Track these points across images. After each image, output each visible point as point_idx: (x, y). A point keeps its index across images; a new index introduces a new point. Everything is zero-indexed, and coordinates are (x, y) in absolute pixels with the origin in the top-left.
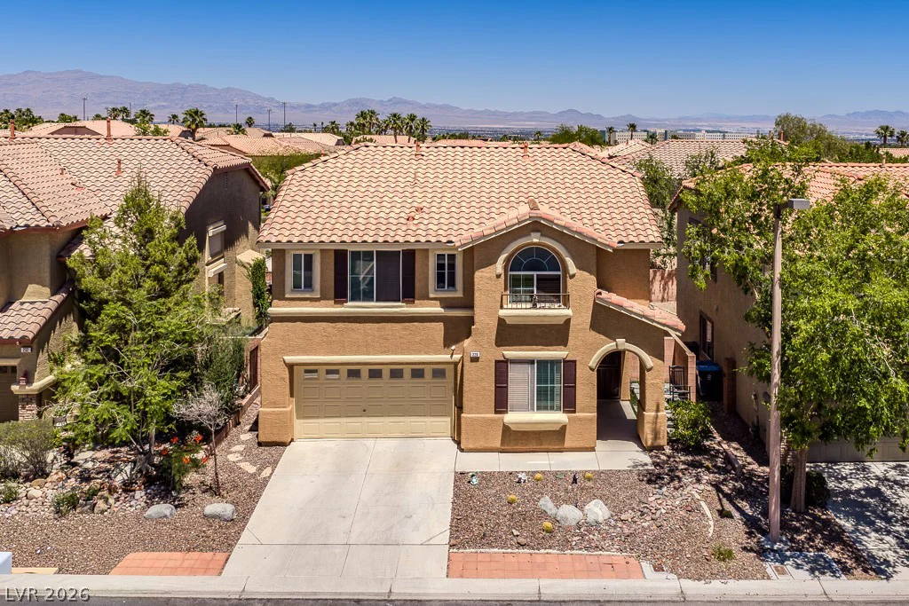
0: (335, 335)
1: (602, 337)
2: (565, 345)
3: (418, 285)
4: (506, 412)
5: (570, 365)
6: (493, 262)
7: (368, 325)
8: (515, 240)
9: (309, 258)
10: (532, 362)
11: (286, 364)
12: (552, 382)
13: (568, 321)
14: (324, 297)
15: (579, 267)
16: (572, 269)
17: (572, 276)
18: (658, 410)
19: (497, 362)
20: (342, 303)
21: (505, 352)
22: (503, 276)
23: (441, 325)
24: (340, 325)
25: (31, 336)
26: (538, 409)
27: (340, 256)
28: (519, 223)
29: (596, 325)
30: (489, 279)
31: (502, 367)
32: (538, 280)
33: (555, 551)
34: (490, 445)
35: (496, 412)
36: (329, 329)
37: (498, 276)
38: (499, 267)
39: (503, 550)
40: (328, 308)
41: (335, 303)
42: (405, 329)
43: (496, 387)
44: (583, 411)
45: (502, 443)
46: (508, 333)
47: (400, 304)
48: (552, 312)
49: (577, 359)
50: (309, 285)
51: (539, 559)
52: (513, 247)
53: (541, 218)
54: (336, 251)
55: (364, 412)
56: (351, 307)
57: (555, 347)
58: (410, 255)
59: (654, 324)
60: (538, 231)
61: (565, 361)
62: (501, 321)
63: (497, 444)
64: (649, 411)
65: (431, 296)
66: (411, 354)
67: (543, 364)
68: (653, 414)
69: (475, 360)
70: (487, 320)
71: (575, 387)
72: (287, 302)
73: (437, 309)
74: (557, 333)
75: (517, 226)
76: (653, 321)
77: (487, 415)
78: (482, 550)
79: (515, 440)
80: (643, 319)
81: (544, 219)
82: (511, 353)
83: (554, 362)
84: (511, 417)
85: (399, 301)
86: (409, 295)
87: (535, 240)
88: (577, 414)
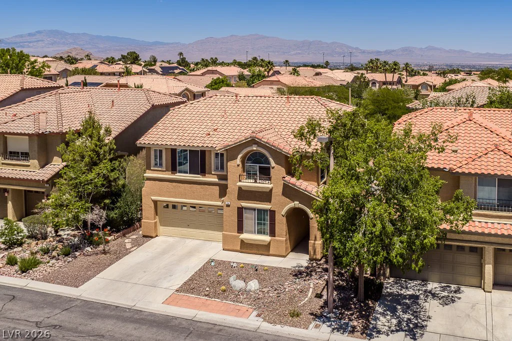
0: (172, 189)
1: (288, 199)
2: (270, 202)
3: (207, 167)
4: (243, 233)
5: (273, 213)
6: (235, 158)
7: (186, 185)
8: (246, 148)
9: (161, 151)
10: (254, 209)
11: (152, 200)
12: (264, 221)
13: (271, 190)
14: (167, 170)
15: (276, 163)
16: (273, 164)
17: (273, 168)
18: (315, 240)
19: (238, 208)
20: (174, 173)
21: (242, 204)
22: (241, 166)
23: (217, 188)
24: (174, 184)
25: (46, 179)
26: (257, 233)
27: (173, 151)
28: (245, 139)
29: (285, 194)
30: (234, 166)
31: (240, 210)
32: (259, 168)
33: (219, 300)
34: (235, 248)
35: (238, 233)
36: (170, 186)
37: (238, 165)
38: (238, 161)
39: (196, 296)
40: (168, 175)
41: (172, 173)
42: (202, 188)
43: (238, 220)
44: (278, 236)
45: (241, 248)
46: (243, 194)
47: (199, 176)
48: (265, 185)
49: (276, 210)
50: (161, 165)
51: (209, 302)
52: (245, 151)
53: (256, 137)
54: (172, 149)
55: (188, 226)
56: (178, 176)
57: (265, 203)
58: (203, 152)
59: (311, 195)
60: (256, 144)
61: (270, 211)
62: (240, 188)
63: (239, 248)
64: (312, 240)
65: (213, 173)
66: (204, 200)
67: (260, 211)
68: (313, 242)
69: (228, 206)
70: (233, 187)
71: (275, 224)
72: (152, 172)
73: (216, 180)
74: (266, 196)
75: (244, 141)
76: (311, 194)
77: (233, 234)
78: (187, 294)
79: (247, 247)
80: (306, 192)
81: (257, 138)
82: (244, 204)
83: (265, 211)
84: (244, 236)
85: (199, 174)
86: (203, 172)
87: (255, 149)
88: (276, 238)
